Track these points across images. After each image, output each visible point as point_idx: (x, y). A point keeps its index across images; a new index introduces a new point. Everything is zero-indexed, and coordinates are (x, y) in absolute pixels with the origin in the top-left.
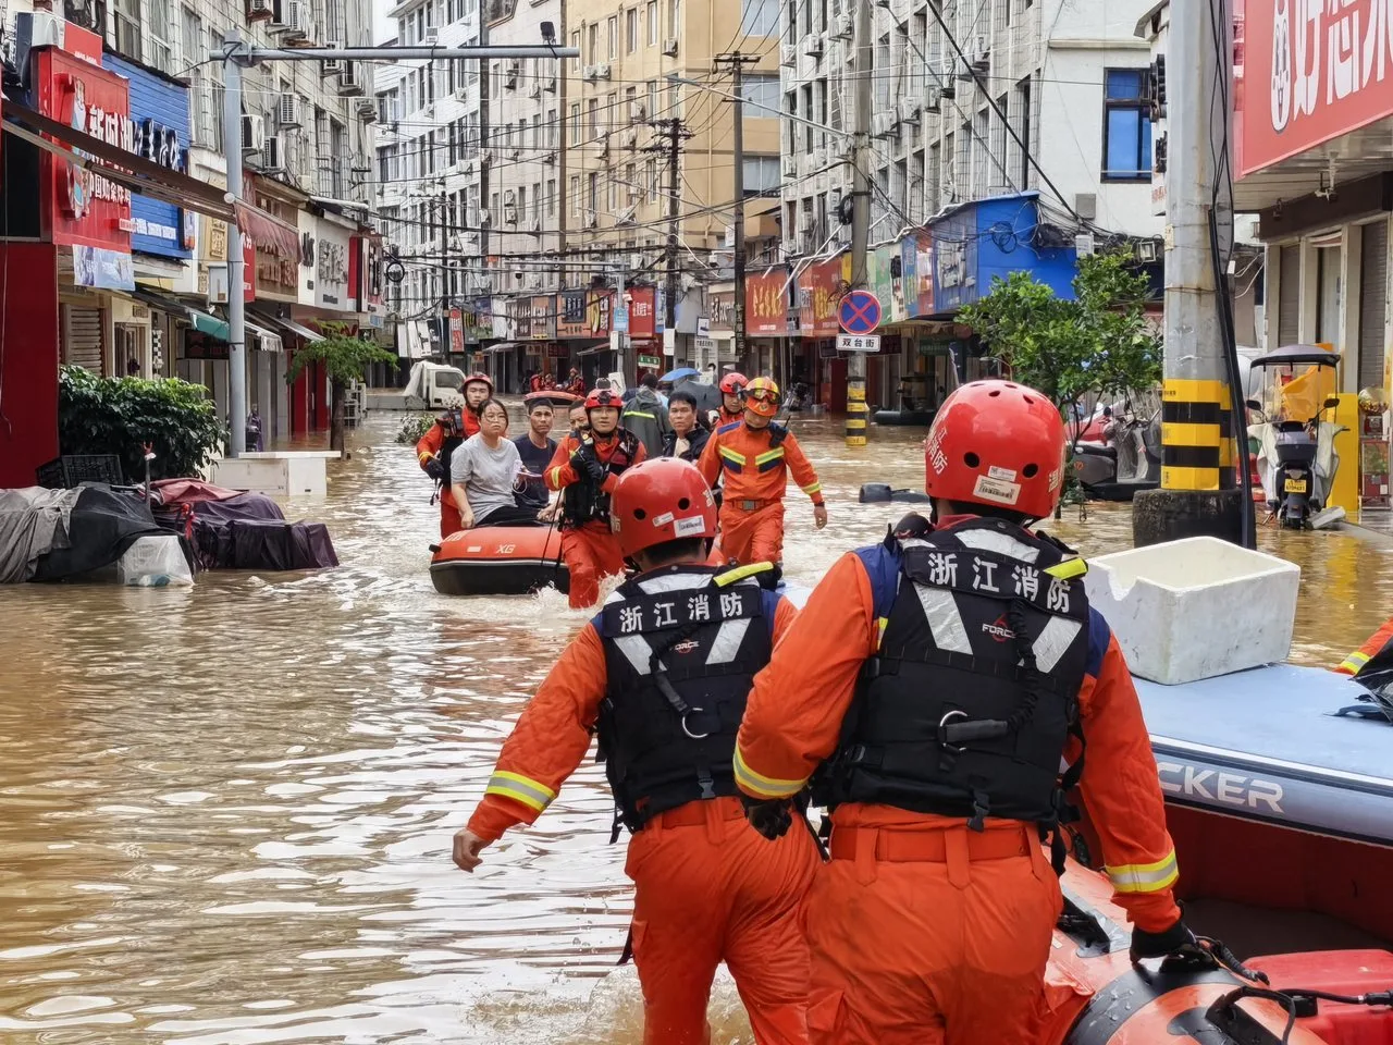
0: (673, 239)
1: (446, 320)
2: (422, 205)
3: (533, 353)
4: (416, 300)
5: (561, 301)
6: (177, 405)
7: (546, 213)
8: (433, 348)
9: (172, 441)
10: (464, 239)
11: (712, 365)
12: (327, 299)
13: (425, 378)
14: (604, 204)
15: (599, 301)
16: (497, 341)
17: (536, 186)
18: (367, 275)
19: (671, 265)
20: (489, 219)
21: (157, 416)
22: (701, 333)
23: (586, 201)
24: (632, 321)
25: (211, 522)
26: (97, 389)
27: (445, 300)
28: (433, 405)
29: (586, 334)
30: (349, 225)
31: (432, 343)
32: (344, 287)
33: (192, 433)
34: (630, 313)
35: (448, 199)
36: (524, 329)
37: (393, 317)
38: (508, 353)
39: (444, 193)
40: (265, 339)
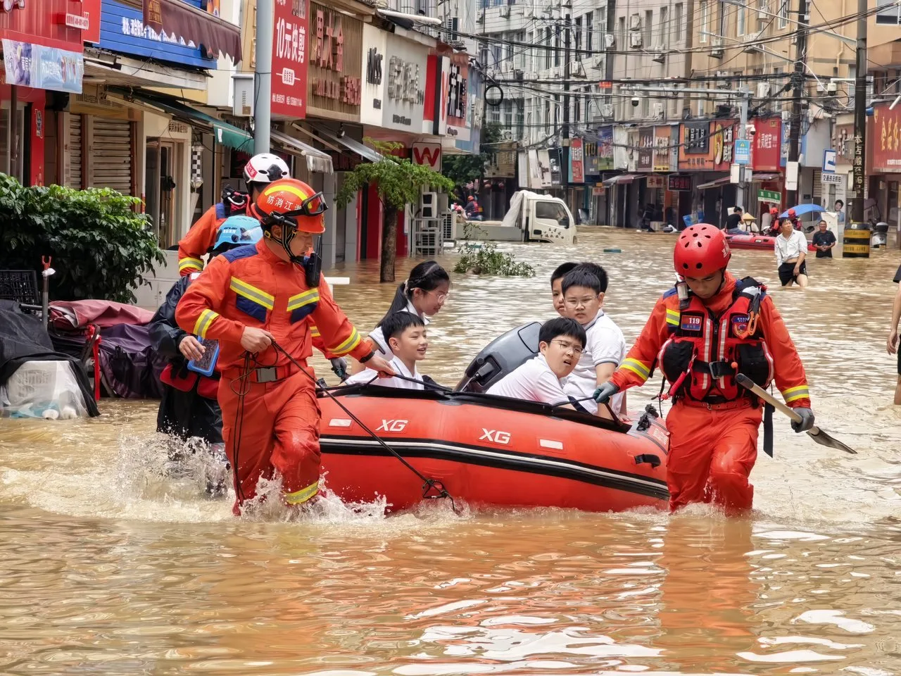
0: (799, 67)
1: (566, 149)
2: (548, 30)
3: (655, 185)
4: (538, 126)
5: (684, 132)
6: (106, 218)
7: (673, 36)
8: (553, 178)
9: (99, 258)
10: (588, 63)
11: (840, 201)
12: (397, 119)
13: (525, 208)
14: (731, 29)
15: (723, 130)
16: (619, 172)
17: (664, 9)
18: (446, 97)
19: (797, 93)
20: (614, 43)
21: (84, 231)
22: (828, 167)
23: (714, 24)
24: (757, 154)
25: (127, 347)
26: (20, 198)
27: (566, 127)
28: (532, 236)
29: (709, 166)
30: (425, 41)
31: (553, 173)
32: (420, 108)
33: (122, 250)
34: (755, 144)
35: (573, 22)
36: (646, 160)
37: (515, 146)
38: (630, 185)
39: (568, 16)
40: (311, 159)
